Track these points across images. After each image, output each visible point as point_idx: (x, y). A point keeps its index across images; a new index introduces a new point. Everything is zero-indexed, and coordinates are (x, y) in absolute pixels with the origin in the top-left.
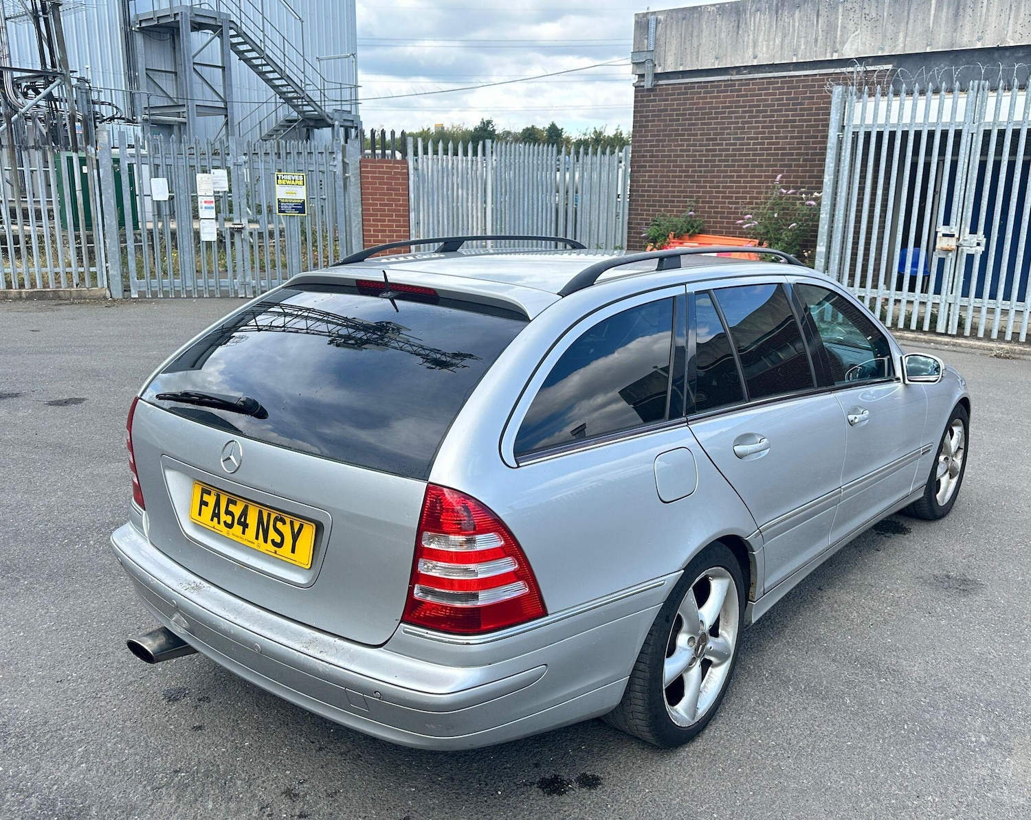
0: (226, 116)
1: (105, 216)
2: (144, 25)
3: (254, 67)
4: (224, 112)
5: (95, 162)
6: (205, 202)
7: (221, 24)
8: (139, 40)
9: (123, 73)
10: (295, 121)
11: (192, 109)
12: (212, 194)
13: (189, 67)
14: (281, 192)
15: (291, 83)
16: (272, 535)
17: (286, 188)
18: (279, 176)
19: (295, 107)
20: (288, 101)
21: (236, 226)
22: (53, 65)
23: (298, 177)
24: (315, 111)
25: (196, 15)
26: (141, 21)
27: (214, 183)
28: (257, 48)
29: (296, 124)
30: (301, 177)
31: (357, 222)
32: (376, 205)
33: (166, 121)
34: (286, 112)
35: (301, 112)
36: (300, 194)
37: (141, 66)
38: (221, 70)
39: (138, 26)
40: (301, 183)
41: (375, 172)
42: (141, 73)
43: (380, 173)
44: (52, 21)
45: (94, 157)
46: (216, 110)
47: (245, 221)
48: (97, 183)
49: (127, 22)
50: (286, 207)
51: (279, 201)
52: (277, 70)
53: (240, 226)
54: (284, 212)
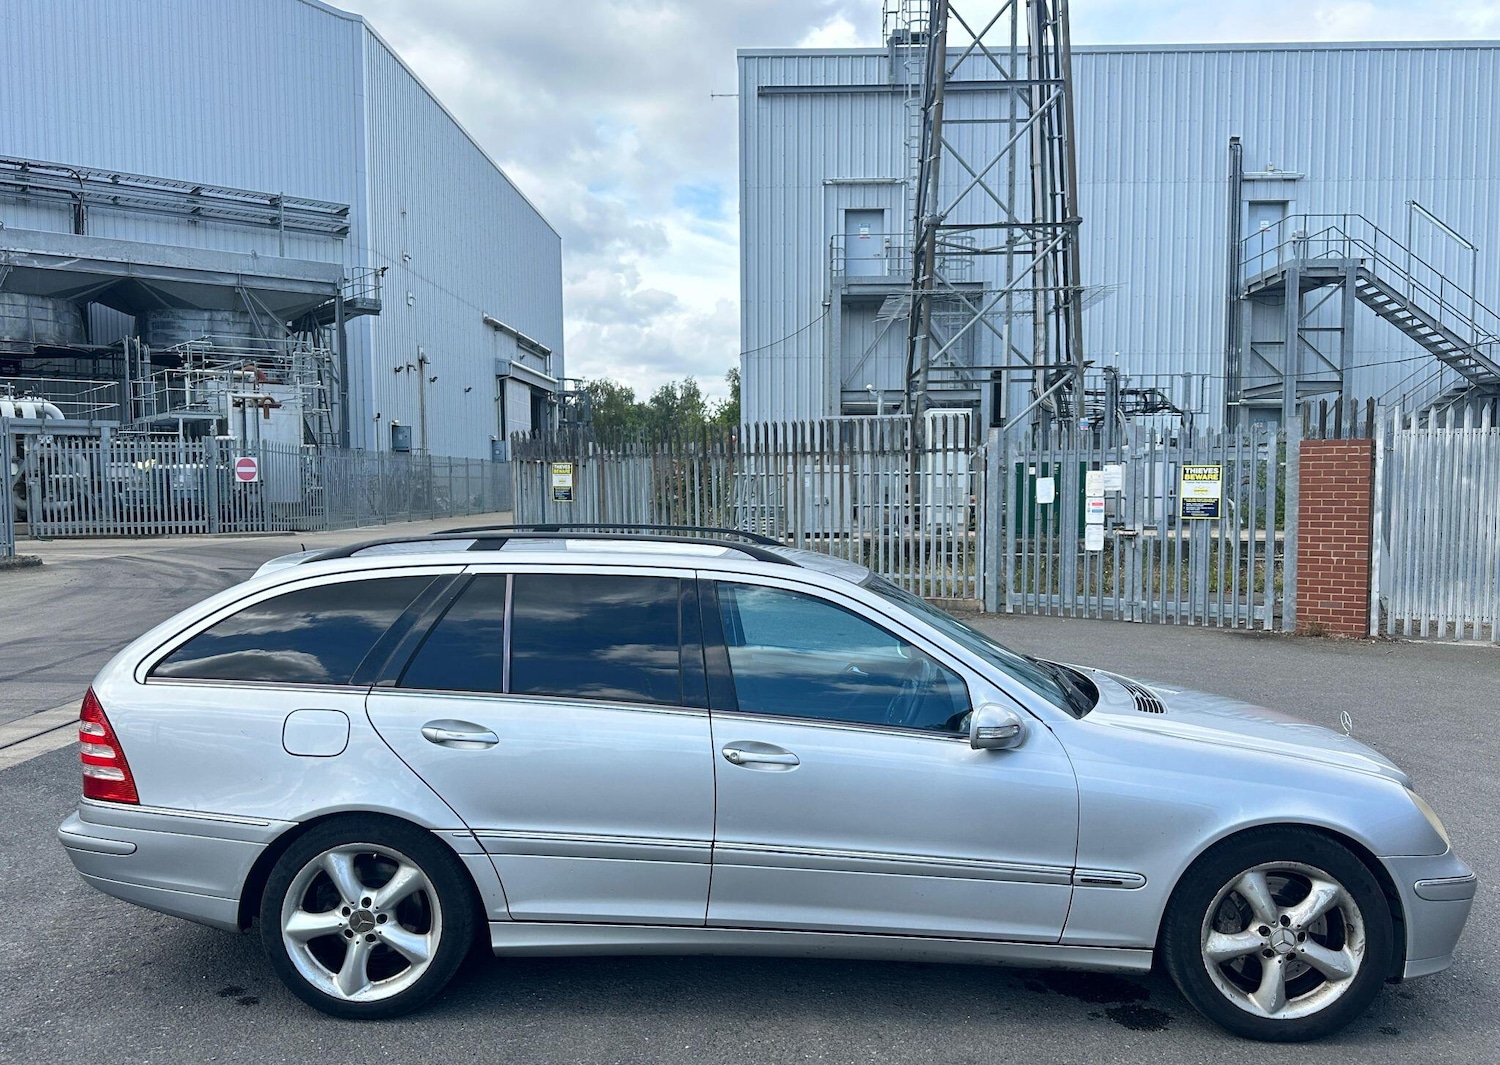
0: (1341, 392)
1: (988, 521)
2: (1252, 290)
3: (1398, 323)
4: (1338, 387)
5: (983, 463)
6: (1094, 504)
7: (1344, 274)
8: (1247, 309)
9: (1223, 351)
10: (1464, 390)
11: (1291, 387)
12: (1102, 494)
13: (1292, 334)
14: (1188, 490)
15: (1449, 338)
17: (1196, 485)
18: (1187, 470)
19: (1460, 369)
20: (1452, 361)
21: (1126, 533)
22: (1069, 358)
23: (1213, 470)
24: (1490, 373)
25: (1308, 268)
26: (1250, 287)
27: (1106, 482)
28: (1397, 298)
29: (1464, 394)
30: (1216, 470)
31: (1290, 527)
32: (1319, 503)
35: (1472, 376)
36: (1213, 490)
37: (1246, 340)
38: (1339, 333)
39: (1246, 293)
40: (1215, 477)
41: (1320, 459)
42: (1245, 350)
43: (1326, 458)
45: (983, 457)
46: (1327, 385)
47: (1139, 528)
49: (1234, 289)
50: (1193, 509)
51: (1184, 501)
52: (1428, 322)
53: (1131, 533)
54: (1190, 515)
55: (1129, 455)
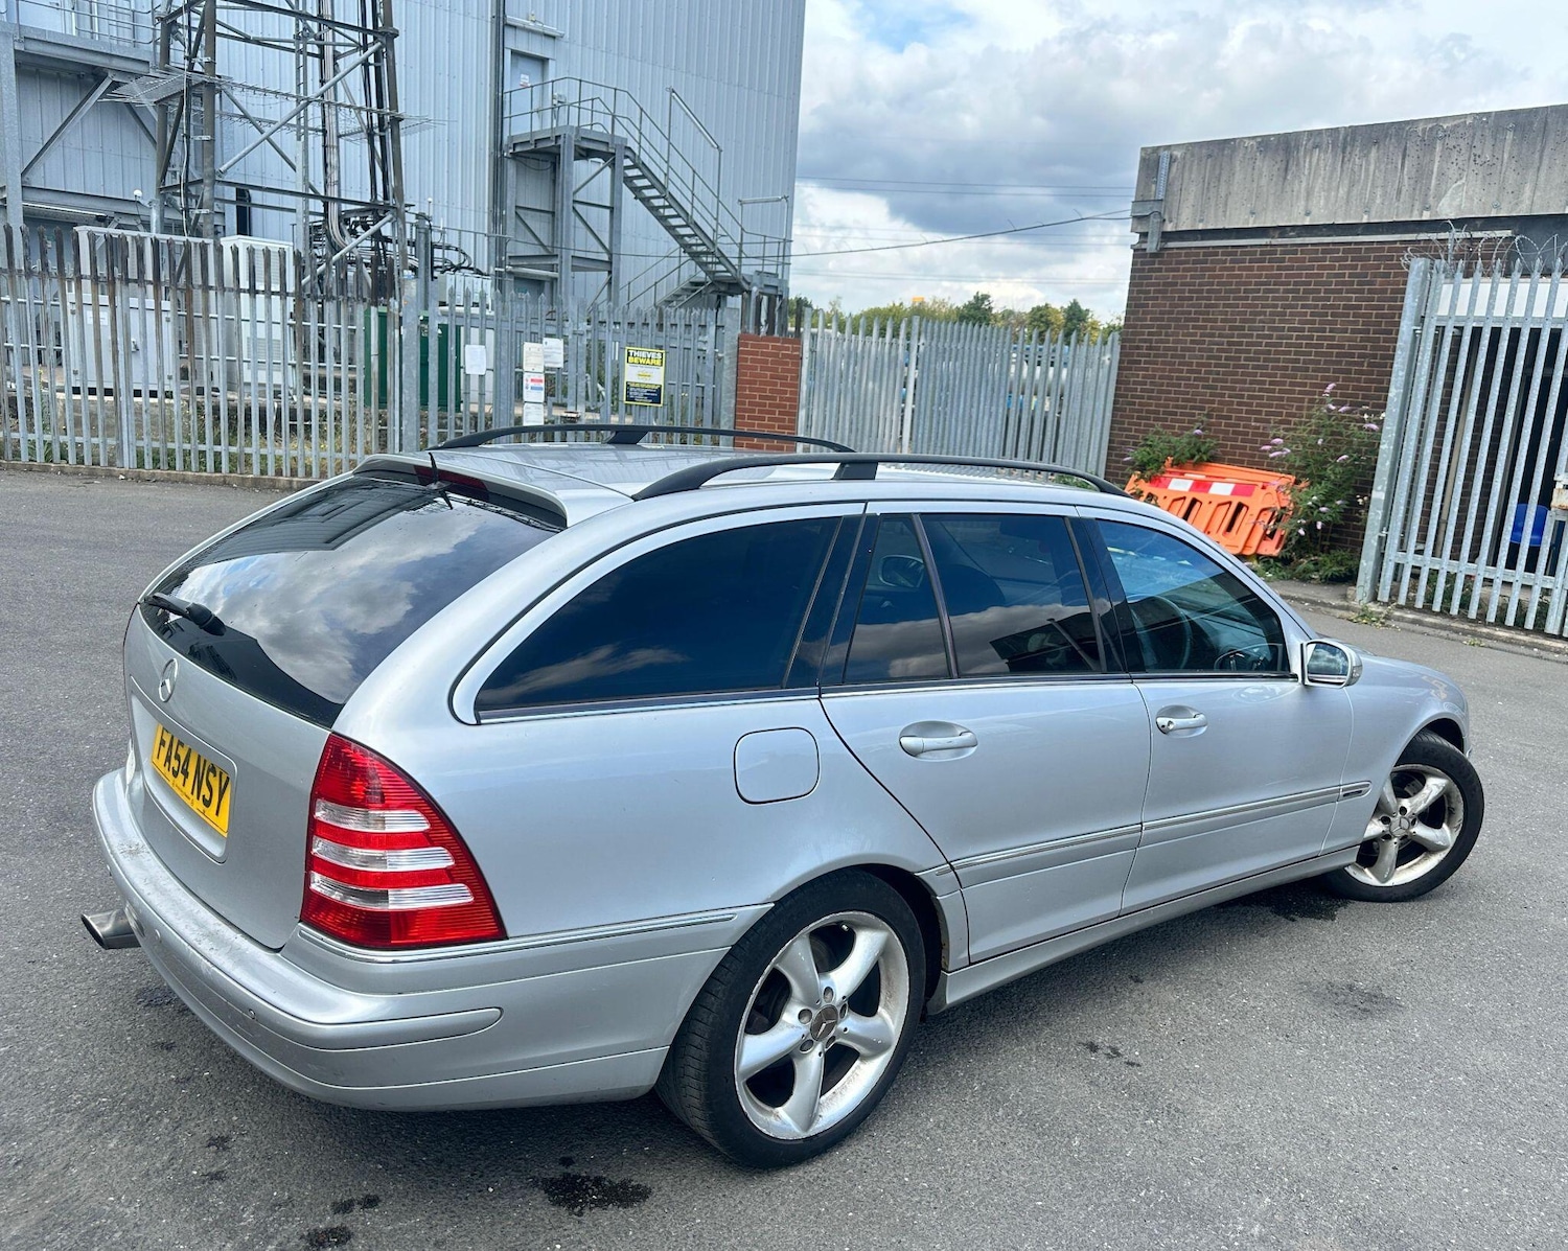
0: (610, 272)
1: (404, 390)
2: (518, 149)
3: (653, 209)
4: (607, 267)
5: (397, 320)
6: (532, 380)
7: (613, 151)
8: (511, 168)
9: (486, 210)
10: (701, 284)
11: (567, 260)
12: (542, 370)
13: (568, 206)
14: (632, 374)
15: (698, 233)
16: (205, 791)
17: (639, 369)
18: (631, 352)
19: (703, 265)
20: (694, 256)
21: (569, 415)
22: (386, 197)
23: (656, 355)
24: (728, 271)
25: (582, 138)
26: (515, 145)
27: (545, 357)
28: (657, 185)
29: (702, 288)
30: (659, 355)
31: (727, 419)
32: (755, 397)
33: (532, 275)
34: (691, 271)
35: (710, 272)
36: (656, 377)
37: (510, 202)
38: (608, 211)
39: (511, 151)
40: (658, 362)
41: (756, 353)
42: (510, 212)
43: (763, 354)
44: (389, 141)
45: (396, 313)
46: (599, 264)
47: (581, 409)
48: (397, 347)
49: (498, 144)
50: (636, 394)
51: (628, 386)
52: (682, 214)
53: (574, 415)
54: (633, 400)
55: (571, 329)
